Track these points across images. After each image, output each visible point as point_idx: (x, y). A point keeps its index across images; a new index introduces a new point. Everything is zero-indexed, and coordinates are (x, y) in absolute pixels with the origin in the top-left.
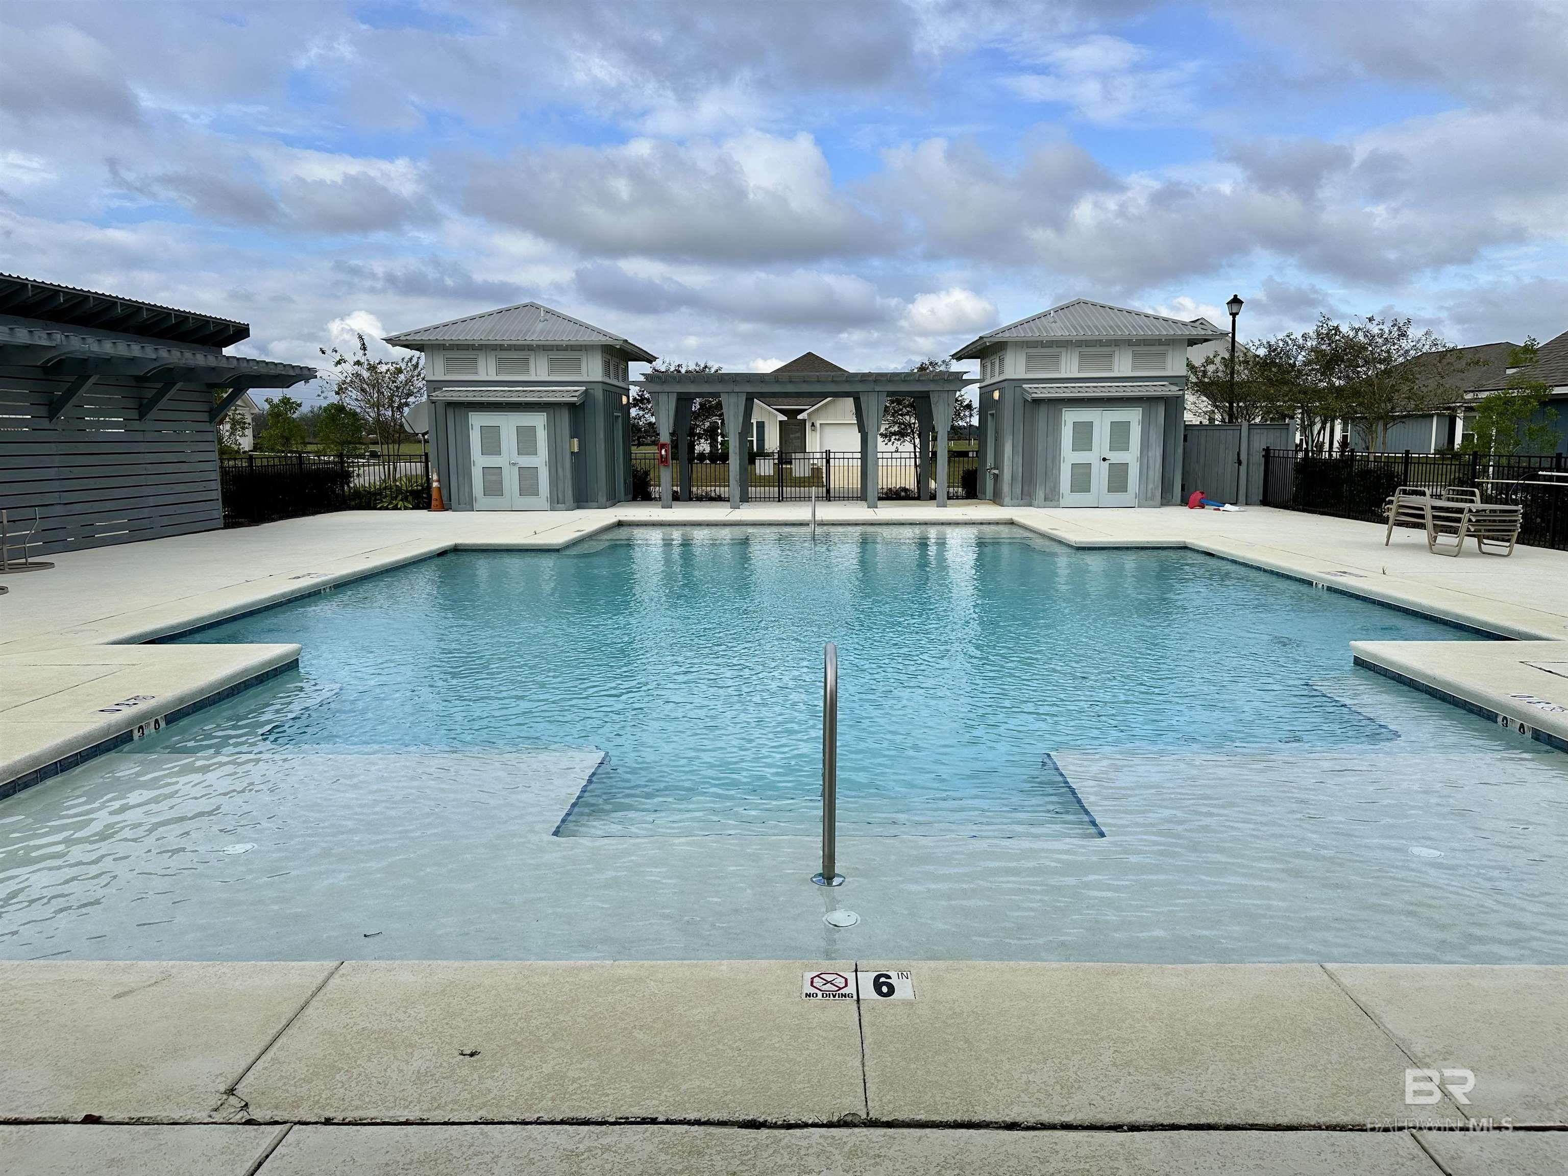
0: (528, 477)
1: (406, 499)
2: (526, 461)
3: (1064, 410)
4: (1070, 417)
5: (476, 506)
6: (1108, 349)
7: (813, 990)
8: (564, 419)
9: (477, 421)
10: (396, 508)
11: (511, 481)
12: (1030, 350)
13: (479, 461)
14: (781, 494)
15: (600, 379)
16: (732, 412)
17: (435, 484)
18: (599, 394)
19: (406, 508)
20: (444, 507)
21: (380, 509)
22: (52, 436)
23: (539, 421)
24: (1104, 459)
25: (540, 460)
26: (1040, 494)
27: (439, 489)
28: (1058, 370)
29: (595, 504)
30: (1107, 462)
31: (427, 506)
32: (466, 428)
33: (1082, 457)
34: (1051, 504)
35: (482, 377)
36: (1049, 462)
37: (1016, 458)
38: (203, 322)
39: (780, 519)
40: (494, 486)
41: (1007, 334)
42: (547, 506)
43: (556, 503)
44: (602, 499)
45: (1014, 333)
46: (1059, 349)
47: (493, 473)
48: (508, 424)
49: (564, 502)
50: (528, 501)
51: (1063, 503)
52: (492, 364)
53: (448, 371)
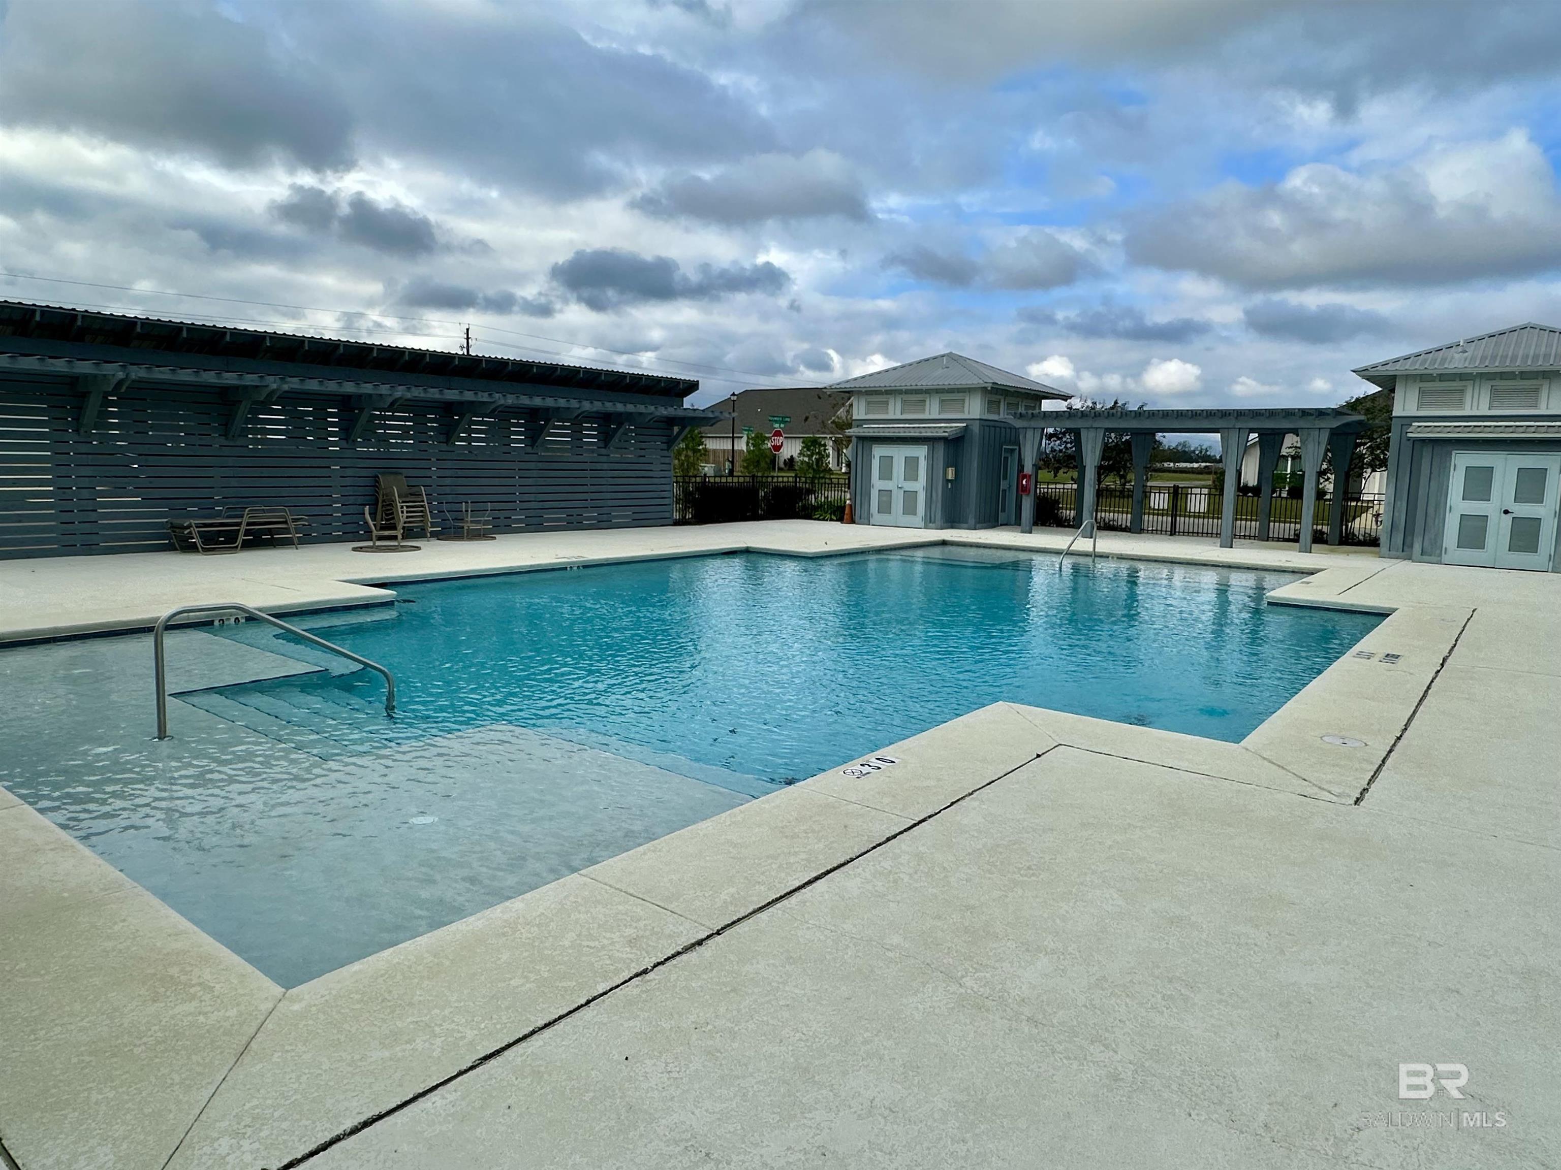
0: (911, 498)
1: (834, 513)
2: (910, 486)
3: (1454, 453)
4: (1462, 461)
5: (872, 521)
6: (1534, 382)
8: (941, 451)
9: (879, 451)
10: (824, 520)
11: (897, 502)
12: (1422, 385)
13: (877, 484)
15: (978, 417)
16: (1090, 447)
17: (848, 502)
18: (976, 428)
19: (832, 520)
20: (852, 521)
21: (815, 519)
23: (921, 452)
24: (1506, 512)
25: (919, 485)
26: (1417, 547)
27: (851, 506)
28: (1461, 404)
29: (965, 525)
30: (1509, 517)
31: (841, 519)
32: (871, 456)
33: (1475, 508)
34: (1425, 558)
35: (891, 416)
36: (1431, 510)
37: (1399, 503)
40: (885, 508)
41: (1398, 366)
42: (923, 525)
43: (929, 522)
44: (972, 521)
45: (1408, 365)
46: (1464, 383)
47: (886, 494)
48: (900, 454)
49: (935, 522)
50: (909, 519)
51: (1445, 558)
52: (899, 405)
53: (867, 413)
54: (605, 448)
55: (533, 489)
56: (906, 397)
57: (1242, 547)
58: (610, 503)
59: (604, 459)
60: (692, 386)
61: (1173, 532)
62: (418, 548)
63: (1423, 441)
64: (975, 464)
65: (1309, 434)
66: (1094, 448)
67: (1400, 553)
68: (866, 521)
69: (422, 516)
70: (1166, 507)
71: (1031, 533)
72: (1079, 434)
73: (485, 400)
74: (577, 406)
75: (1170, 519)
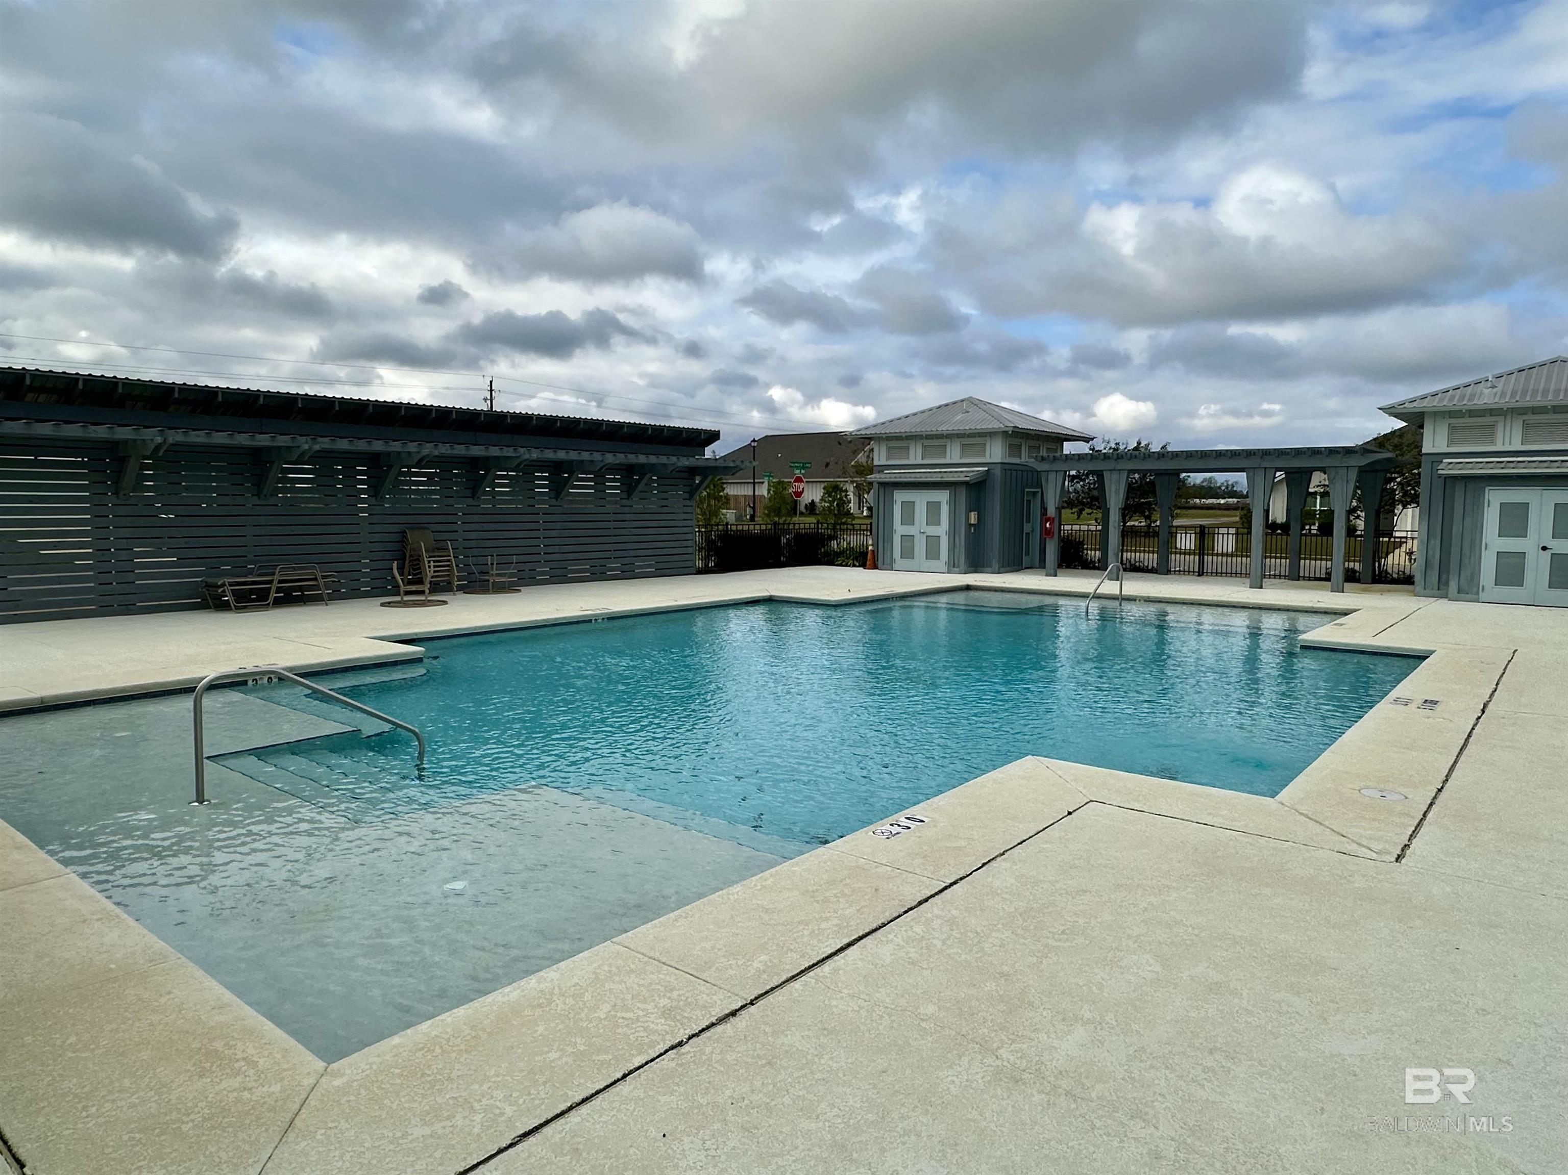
0: (932, 543)
1: (856, 558)
2: (932, 531)
3: (1487, 489)
4: (1496, 497)
5: (895, 566)
8: (963, 494)
9: (900, 496)
10: (846, 566)
11: (920, 548)
12: (1452, 421)
13: (899, 529)
15: (1000, 461)
16: (1113, 489)
17: (870, 548)
18: (998, 471)
19: (854, 566)
20: (875, 567)
21: (838, 565)
23: (943, 497)
24: (1545, 548)
25: (942, 530)
26: (1453, 586)
27: (873, 551)
28: (1491, 441)
29: (989, 569)
30: (1548, 554)
31: (863, 565)
32: (892, 502)
33: (1512, 544)
35: (912, 461)
36: (1466, 550)
37: (1432, 542)
40: (907, 553)
42: (945, 569)
43: (952, 567)
44: (996, 566)
46: (1493, 419)
47: (908, 539)
48: (921, 499)
49: (958, 567)
50: (932, 564)
51: (1483, 596)
52: (920, 451)
53: (888, 459)
54: (628, 499)
55: (557, 541)
56: (927, 442)
57: (1273, 586)
58: (632, 553)
59: (627, 510)
60: (713, 436)
61: (1201, 573)
62: (445, 602)
63: (1455, 478)
64: (998, 508)
65: (1337, 473)
66: (1117, 492)
67: (1436, 592)
68: (889, 566)
69: (448, 571)
70: (1193, 548)
71: (1056, 576)
72: (1103, 475)
73: (509, 455)
74: (600, 459)
75: (1197, 557)
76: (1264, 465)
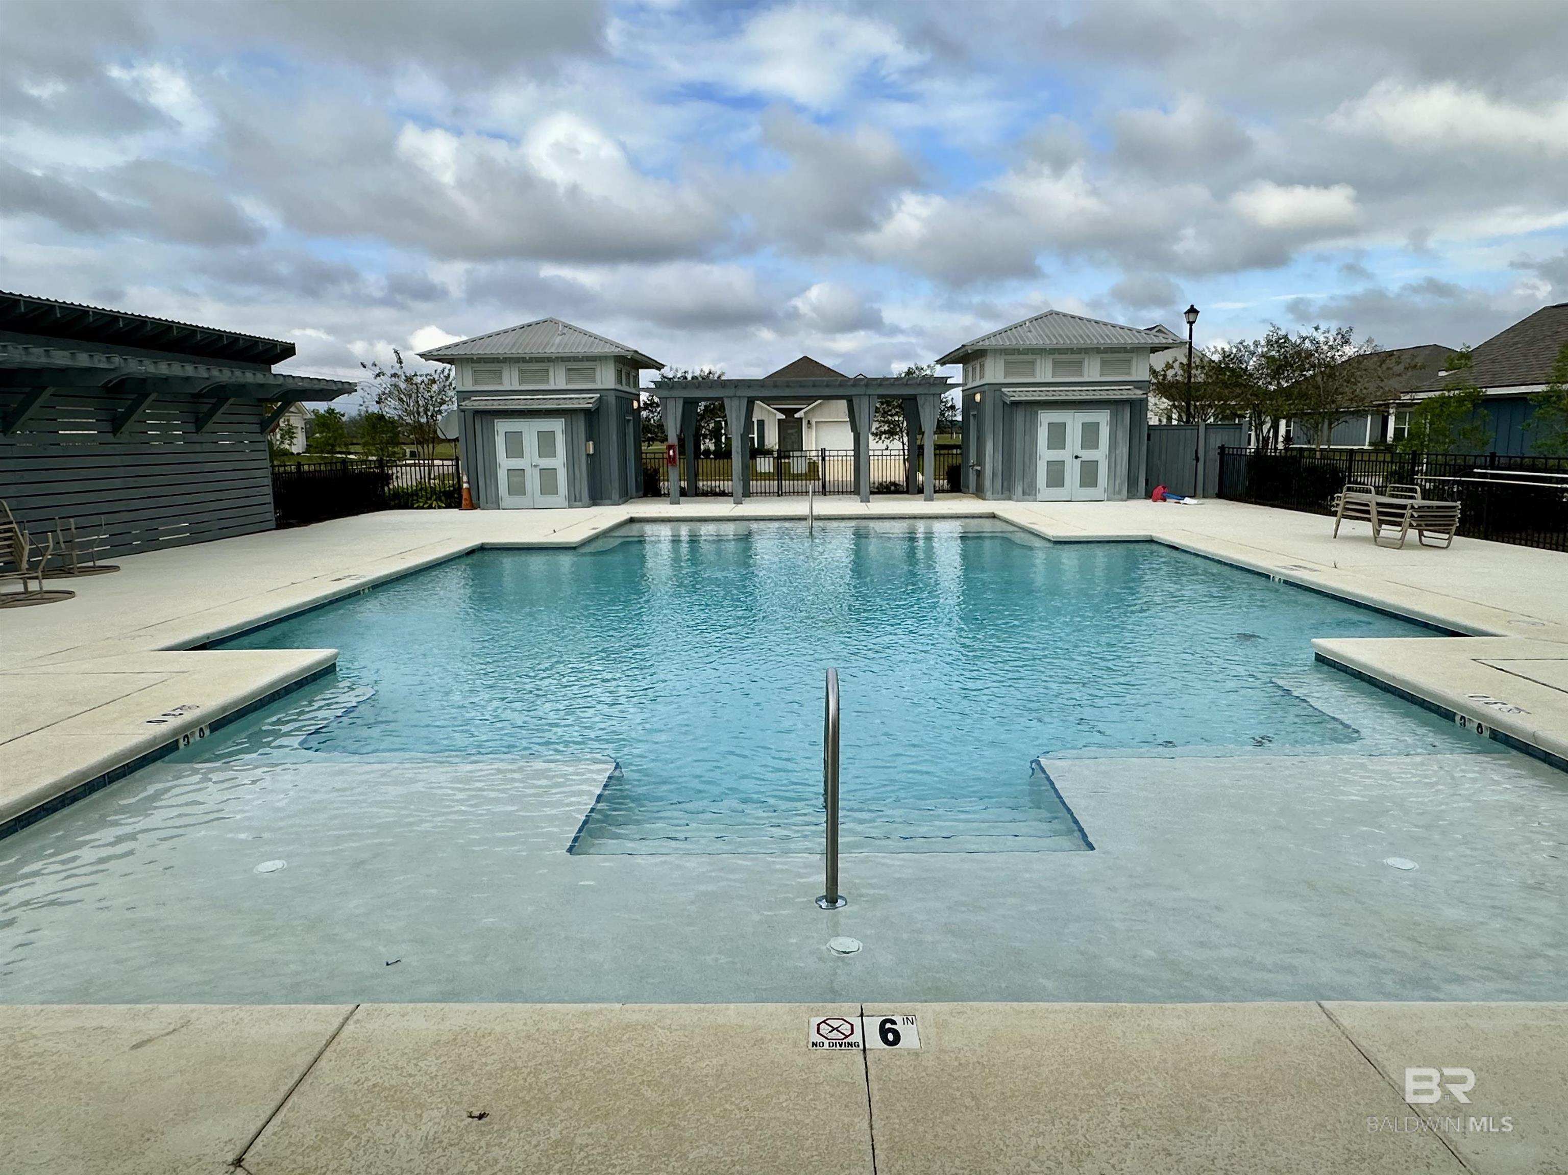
0: (548, 476)
1: (438, 499)
2: (546, 463)
3: (1039, 412)
4: (1046, 418)
5: (502, 505)
6: (1078, 356)
7: (820, 1039)
8: (581, 425)
9: (502, 427)
10: (430, 507)
11: (533, 481)
12: (1008, 357)
13: (504, 463)
14: (780, 487)
15: (613, 387)
16: (734, 416)
17: (465, 486)
18: (612, 400)
19: (440, 507)
20: (473, 507)
21: (417, 508)
22: (118, 449)
23: (557, 426)
24: (1077, 457)
25: (559, 462)
26: (1019, 490)
27: (469, 490)
28: (1033, 375)
29: (609, 501)
30: (1079, 460)
31: (458, 506)
32: (493, 432)
33: (1056, 455)
34: (1027, 497)
35: (506, 387)
36: (1027, 460)
37: (996, 455)
38: (254, 342)
39: (779, 514)
40: (518, 489)
41: (987, 342)
42: (565, 504)
43: (574, 501)
44: (616, 496)
45: (993, 342)
46: (1034, 357)
47: (516, 474)
48: (530, 429)
49: (581, 500)
50: (550, 500)
51: (1039, 497)
52: (515, 375)
53: (476, 382)
54: (197, 433)
56: (523, 366)
59: (197, 447)
60: (288, 351)
62: (70, 594)
63: (1016, 404)
64: (615, 437)
65: (926, 399)
66: (738, 418)
67: (1000, 496)
68: (495, 506)
75: (776, 482)
76: (869, 392)
